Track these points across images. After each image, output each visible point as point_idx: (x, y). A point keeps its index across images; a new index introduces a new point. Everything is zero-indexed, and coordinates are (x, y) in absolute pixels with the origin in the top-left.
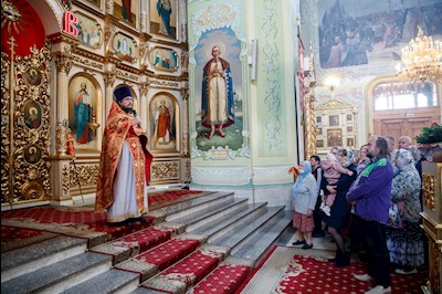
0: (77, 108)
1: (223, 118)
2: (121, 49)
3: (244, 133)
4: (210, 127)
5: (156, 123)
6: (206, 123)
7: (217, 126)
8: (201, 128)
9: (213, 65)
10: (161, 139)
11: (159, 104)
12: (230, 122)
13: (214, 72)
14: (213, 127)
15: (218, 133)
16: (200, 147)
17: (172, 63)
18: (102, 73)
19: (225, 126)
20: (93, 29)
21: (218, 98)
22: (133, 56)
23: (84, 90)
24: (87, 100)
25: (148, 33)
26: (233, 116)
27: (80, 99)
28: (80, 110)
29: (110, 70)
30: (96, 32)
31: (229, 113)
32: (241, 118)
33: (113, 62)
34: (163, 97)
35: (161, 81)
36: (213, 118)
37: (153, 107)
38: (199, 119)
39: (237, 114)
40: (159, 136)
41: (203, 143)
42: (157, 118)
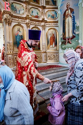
0: (16, 37)
1: (71, 35)
2: (33, 14)
3: (80, 41)
4: (66, 40)
5: (49, 40)
6: (64, 38)
7: (68, 39)
8: (63, 40)
9: (67, 12)
10: (51, 46)
11: (50, 33)
12: (74, 37)
13: (68, 15)
14: (67, 40)
15: (69, 42)
16: (62, 49)
17: (55, 16)
18: (25, 24)
19: (72, 39)
20: (21, 8)
21: (69, 27)
22: (38, 16)
23: (19, 30)
24: (20, 34)
25: (45, 5)
26: (75, 34)
27: (18, 34)
28: (18, 37)
29: (27, 22)
30: (22, 9)
31: (73, 32)
32: (78, 35)
33: (28, 19)
34: (52, 30)
35: (50, 24)
36: (67, 36)
37: (48, 34)
38: (62, 37)
39: (77, 33)
40: (50, 45)
41: (63, 47)
42: (49, 38)
